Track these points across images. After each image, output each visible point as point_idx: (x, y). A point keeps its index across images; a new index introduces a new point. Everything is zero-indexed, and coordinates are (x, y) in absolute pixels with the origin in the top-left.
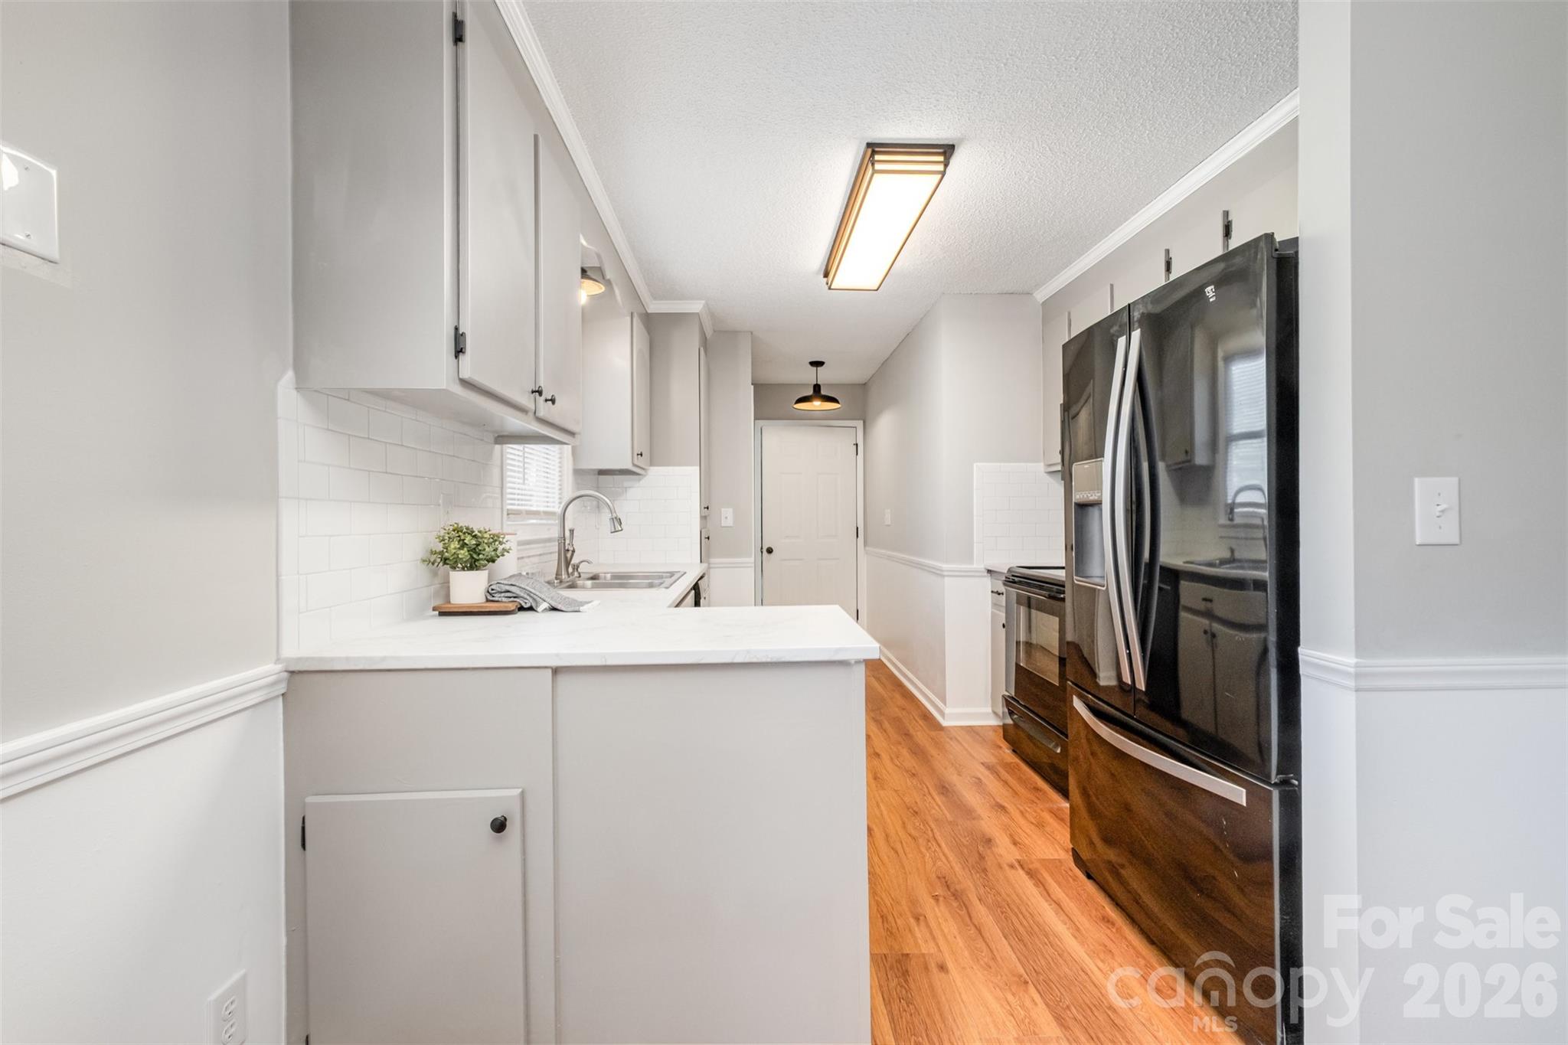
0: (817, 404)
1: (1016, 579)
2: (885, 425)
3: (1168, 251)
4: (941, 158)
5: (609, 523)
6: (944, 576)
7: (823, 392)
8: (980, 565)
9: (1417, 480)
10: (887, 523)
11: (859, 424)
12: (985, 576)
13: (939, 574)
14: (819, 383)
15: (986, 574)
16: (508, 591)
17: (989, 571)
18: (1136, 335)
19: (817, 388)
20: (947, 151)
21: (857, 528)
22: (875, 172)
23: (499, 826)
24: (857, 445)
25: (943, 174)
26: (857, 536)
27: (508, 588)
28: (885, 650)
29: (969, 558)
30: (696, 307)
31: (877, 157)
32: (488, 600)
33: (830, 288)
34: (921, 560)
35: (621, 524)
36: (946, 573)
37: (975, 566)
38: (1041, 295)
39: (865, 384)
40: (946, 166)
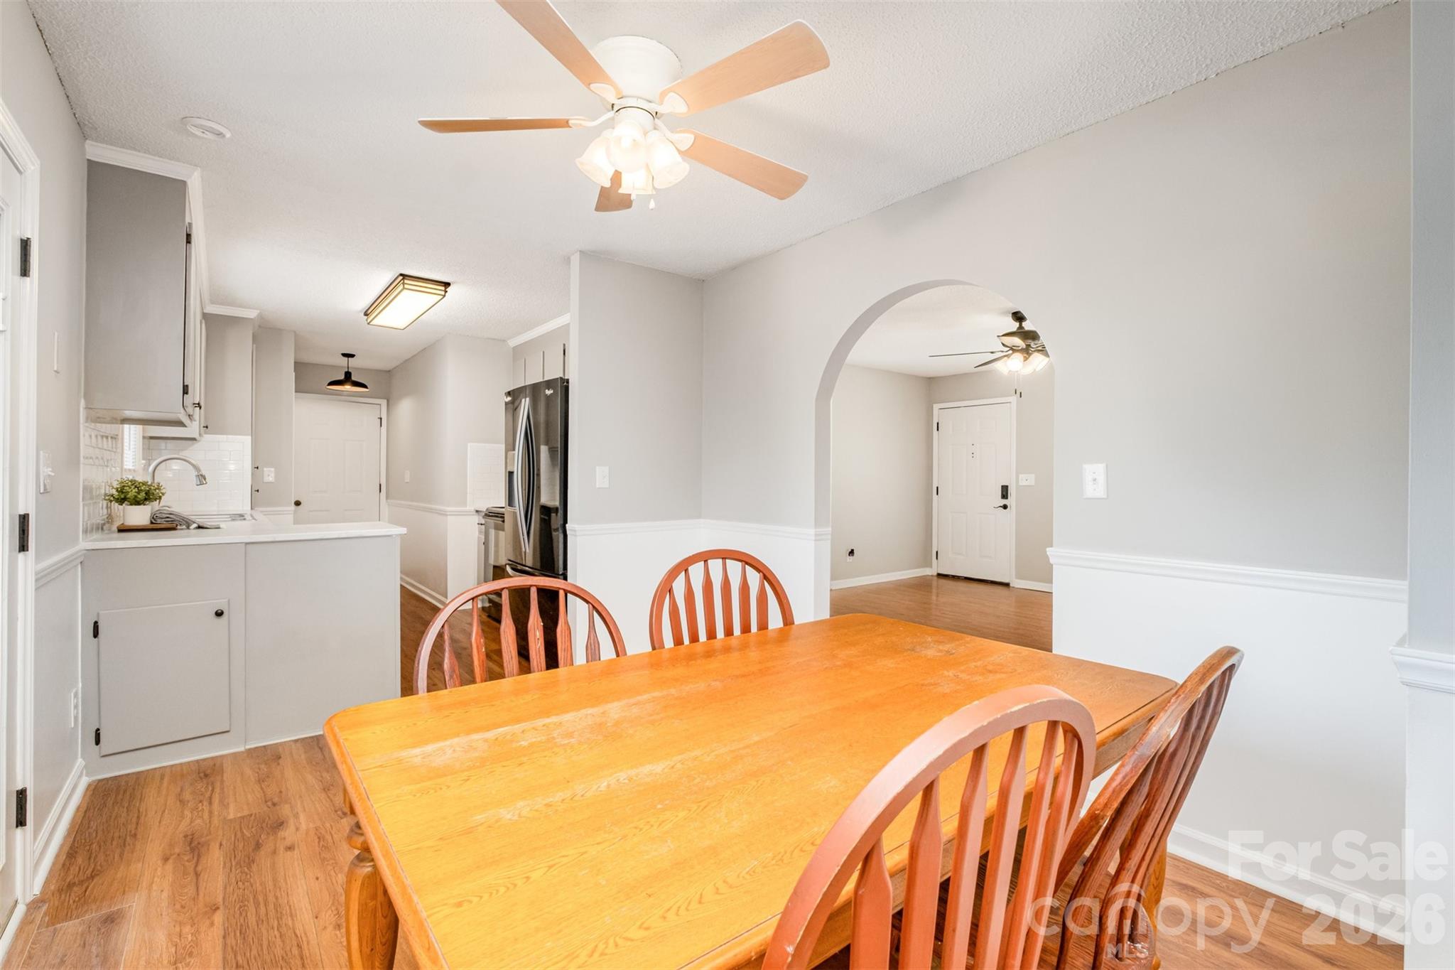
0: (348, 387)
1: (491, 514)
2: (405, 407)
3: (564, 345)
4: (443, 288)
5: (195, 479)
6: (447, 515)
7: (354, 378)
8: (471, 507)
9: (597, 467)
10: (406, 481)
11: (384, 402)
12: (473, 515)
13: (444, 514)
14: (350, 371)
15: (475, 513)
16: (168, 518)
17: (477, 511)
18: (528, 399)
19: (348, 375)
20: (447, 285)
21: (380, 485)
22: (404, 288)
23: (219, 614)
24: (381, 419)
25: (444, 296)
26: (380, 491)
27: (168, 516)
28: (404, 577)
29: (465, 504)
30: (252, 314)
31: (406, 281)
32: (152, 523)
33: (368, 324)
34: (433, 506)
35: (205, 479)
36: (448, 513)
37: (468, 508)
38: (513, 343)
39: (389, 371)
40: (446, 292)
